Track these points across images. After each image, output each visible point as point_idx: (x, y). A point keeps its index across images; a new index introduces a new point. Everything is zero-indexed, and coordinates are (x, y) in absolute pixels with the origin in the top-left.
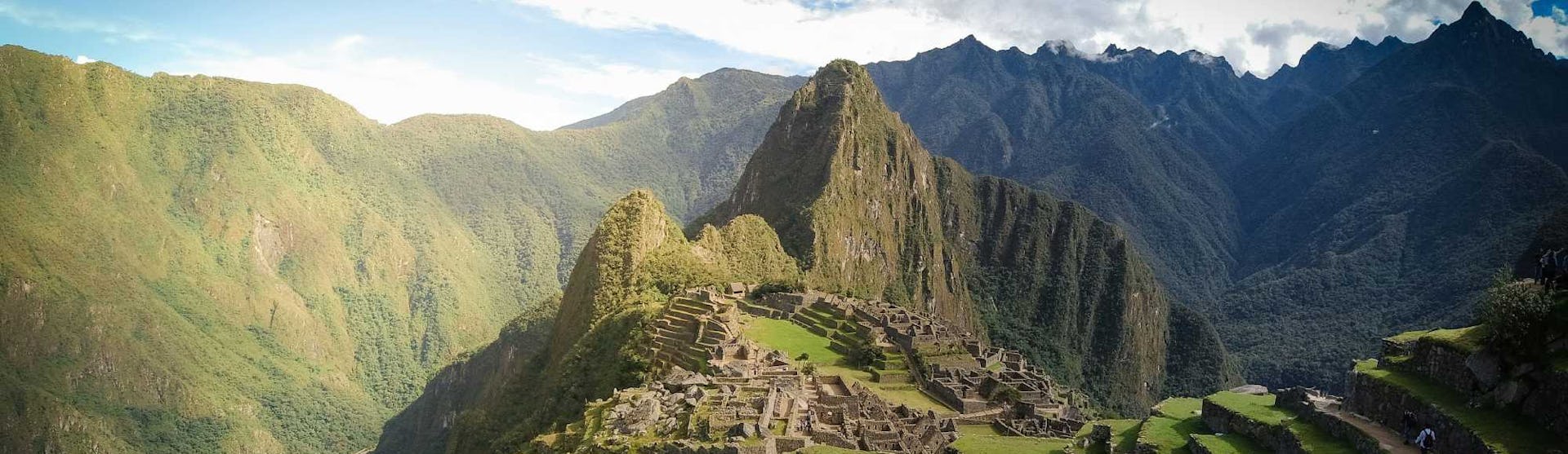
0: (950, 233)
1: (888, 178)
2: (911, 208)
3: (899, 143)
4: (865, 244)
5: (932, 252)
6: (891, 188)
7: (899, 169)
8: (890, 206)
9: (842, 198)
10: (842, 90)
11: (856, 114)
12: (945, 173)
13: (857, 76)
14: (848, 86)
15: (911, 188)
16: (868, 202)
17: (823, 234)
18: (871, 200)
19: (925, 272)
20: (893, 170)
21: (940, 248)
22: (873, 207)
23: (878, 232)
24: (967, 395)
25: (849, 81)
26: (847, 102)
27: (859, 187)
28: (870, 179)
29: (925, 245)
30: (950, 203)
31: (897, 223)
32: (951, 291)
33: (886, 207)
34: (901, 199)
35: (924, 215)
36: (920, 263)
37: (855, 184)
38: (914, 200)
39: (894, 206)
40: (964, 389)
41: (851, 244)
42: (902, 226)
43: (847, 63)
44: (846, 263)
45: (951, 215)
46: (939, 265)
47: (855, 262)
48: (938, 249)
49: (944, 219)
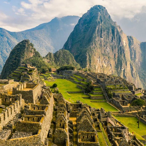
0: (133, 59)
1: (112, 41)
2: (119, 50)
3: (115, 30)
4: (104, 61)
5: (126, 64)
6: (113, 44)
7: (116, 38)
8: (113, 50)
9: (96, 46)
10: (98, 14)
11: (102, 21)
12: (131, 40)
13: (103, 10)
14: (99, 13)
15: (120, 44)
16: (105, 48)
17: (90, 57)
18: (106, 48)
19: (124, 70)
20: (114, 39)
21: (129, 63)
22: (107, 50)
23: (109, 58)
24: (125, 104)
25: (100, 11)
26: (99, 17)
27: (102, 43)
28: (106, 41)
29: (124, 62)
30: (133, 50)
31: (115, 55)
32: (133, 77)
33: (111, 50)
34: (116, 47)
35: (124, 53)
36: (122, 67)
37: (101, 42)
38: (121, 47)
39: (114, 50)
40: (124, 102)
41: (100, 61)
42: (117, 56)
43: (99, 6)
44: (98, 67)
45: (133, 54)
46: (128, 68)
47: (101, 66)
48: (128, 63)
49: (131, 55)
